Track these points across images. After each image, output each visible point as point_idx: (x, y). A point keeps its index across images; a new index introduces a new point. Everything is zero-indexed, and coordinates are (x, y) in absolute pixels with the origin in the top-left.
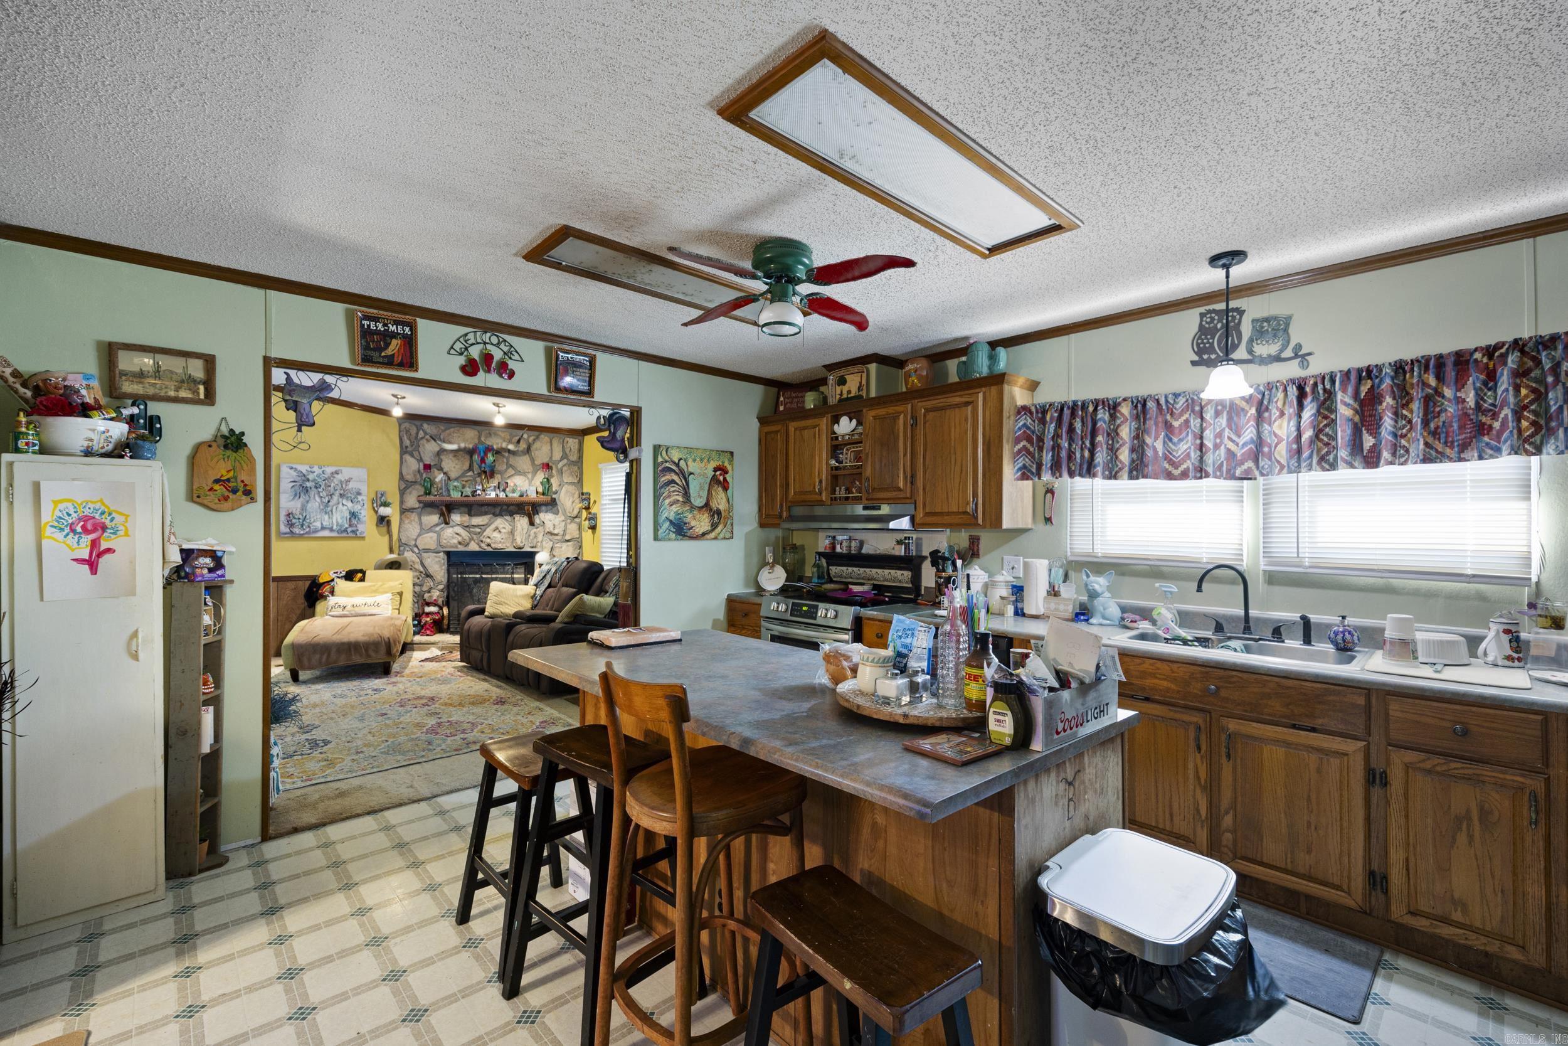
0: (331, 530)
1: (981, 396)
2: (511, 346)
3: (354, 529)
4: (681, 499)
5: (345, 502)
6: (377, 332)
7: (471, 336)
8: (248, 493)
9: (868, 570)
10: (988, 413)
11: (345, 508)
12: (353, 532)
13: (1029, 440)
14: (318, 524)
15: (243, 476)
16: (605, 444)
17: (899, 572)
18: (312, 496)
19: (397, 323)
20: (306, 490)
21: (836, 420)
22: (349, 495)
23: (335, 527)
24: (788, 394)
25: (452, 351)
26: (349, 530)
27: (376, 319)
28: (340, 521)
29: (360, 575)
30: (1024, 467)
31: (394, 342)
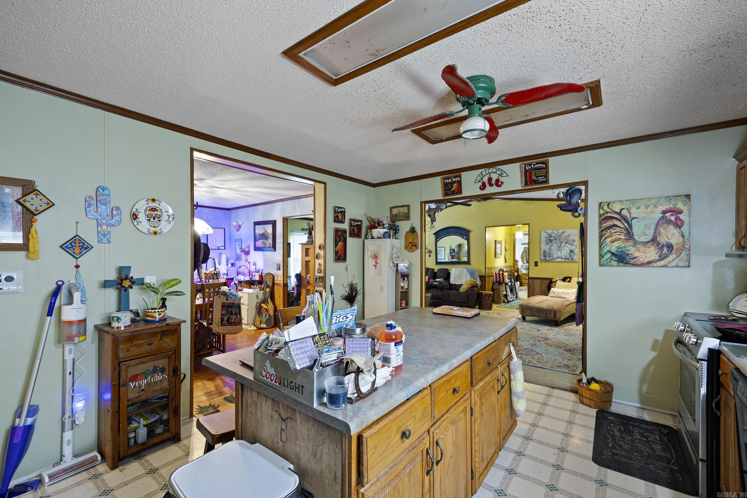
0: (562, 258)
2: (502, 170)
3: (572, 258)
4: (623, 237)
5: (567, 245)
6: (449, 183)
7: (484, 173)
8: (416, 246)
11: (568, 248)
12: (571, 259)
14: (556, 256)
15: (415, 241)
16: (563, 208)
18: (553, 243)
19: (455, 177)
20: (551, 241)
22: (570, 242)
23: (563, 257)
25: (476, 182)
26: (570, 258)
27: (448, 178)
28: (565, 254)
29: (569, 279)
31: (455, 185)
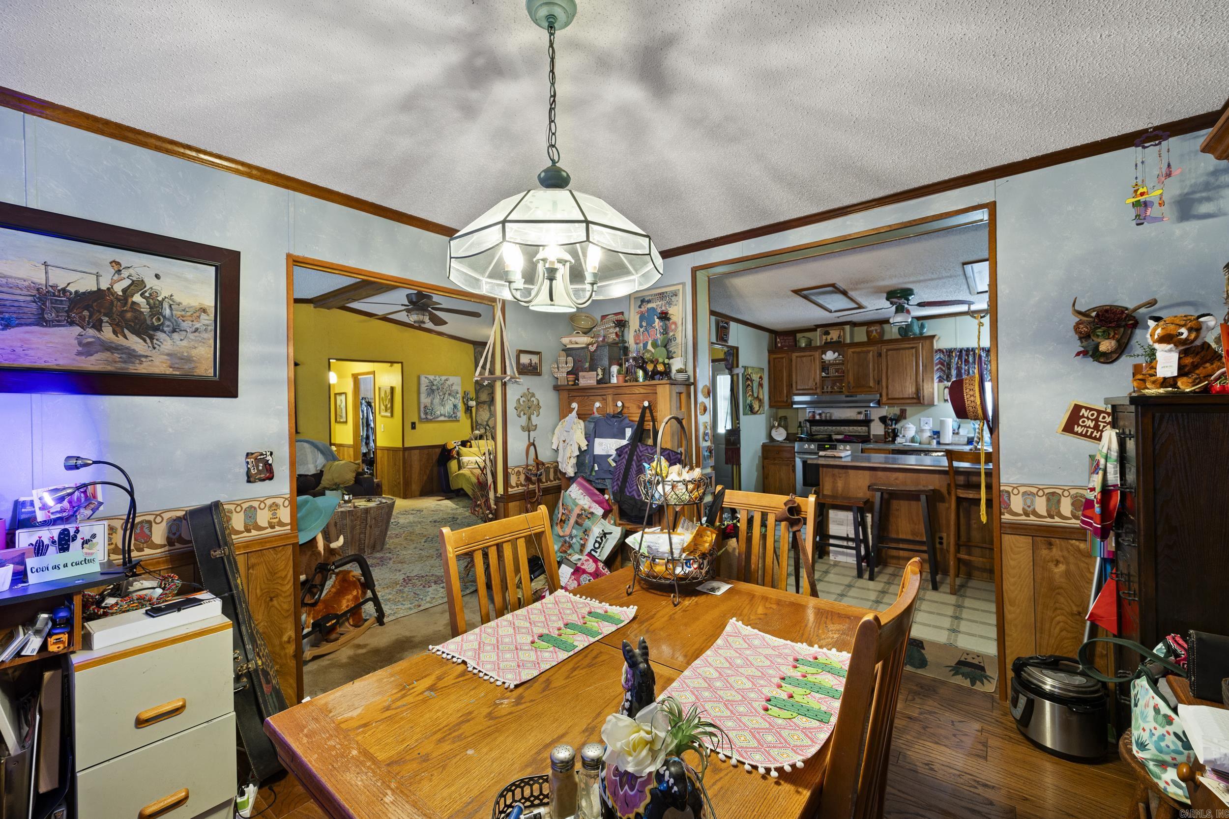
0: (445, 416)
1: (920, 344)
3: (456, 415)
4: (751, 394)
5: (451, 398)
9: (838, 428)
10: (924, 353)
11: (451, 402)
13: (942, 364)
14: (438, 413)
17: (859, 428)
18: (435, 395)
20: (433, 391)
21: (824, 353)
22: (453, 394)
23: (447, 414)
24: (782, 338)
26: (454, 416)
28: (449, 411)
29: (468, 443)
30: (940, 377)
